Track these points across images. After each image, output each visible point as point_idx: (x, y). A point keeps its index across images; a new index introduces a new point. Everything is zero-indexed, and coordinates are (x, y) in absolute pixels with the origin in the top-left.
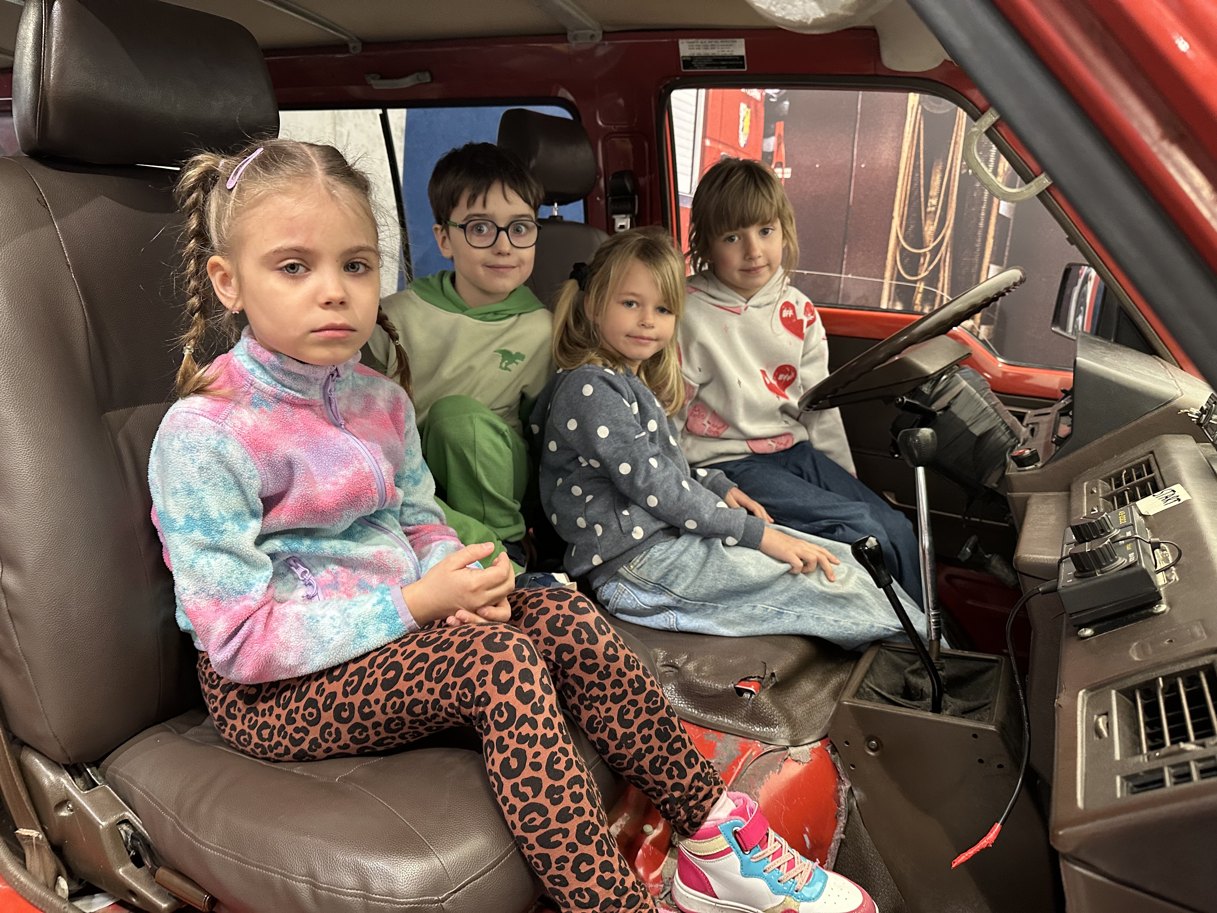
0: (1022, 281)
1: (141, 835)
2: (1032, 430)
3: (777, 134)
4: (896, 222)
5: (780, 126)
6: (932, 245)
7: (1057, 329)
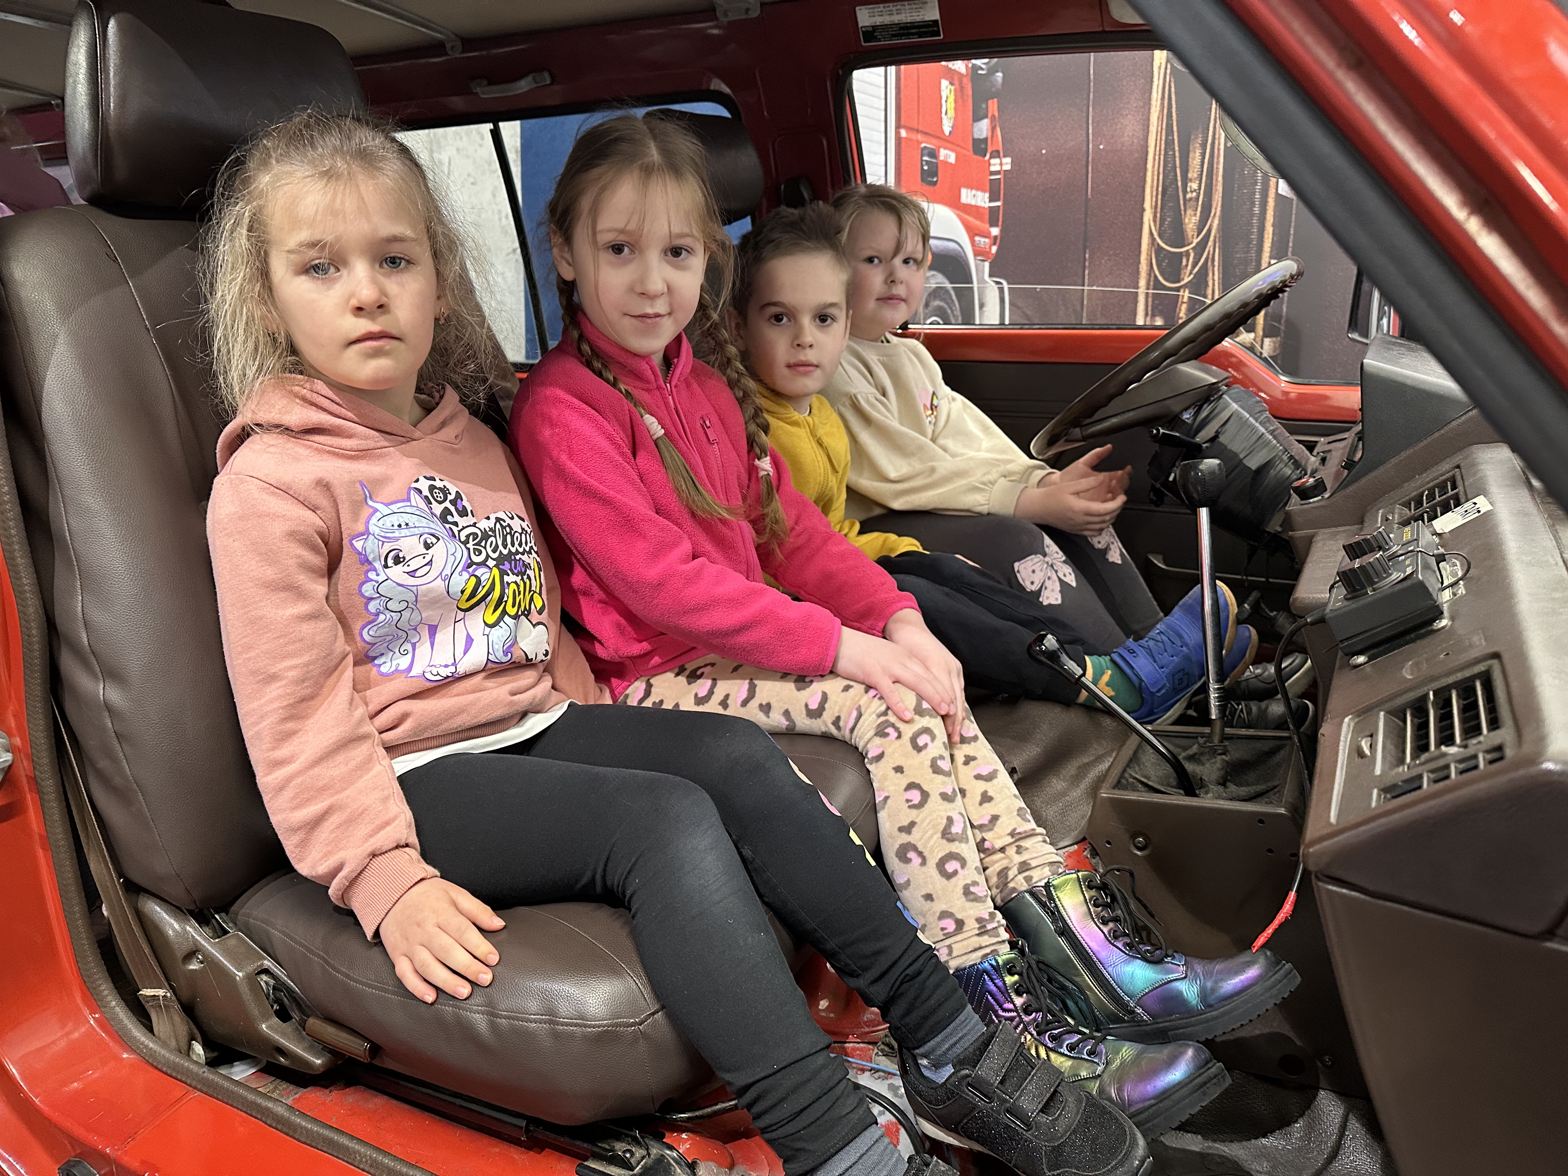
0: (1300, 274)
1: (284, 984)
2: (1323, 460)
3: (990, 116)
4: (1148, 216)
5: (993, 106)
6: (1195, 241)
7: (1355, 336)
